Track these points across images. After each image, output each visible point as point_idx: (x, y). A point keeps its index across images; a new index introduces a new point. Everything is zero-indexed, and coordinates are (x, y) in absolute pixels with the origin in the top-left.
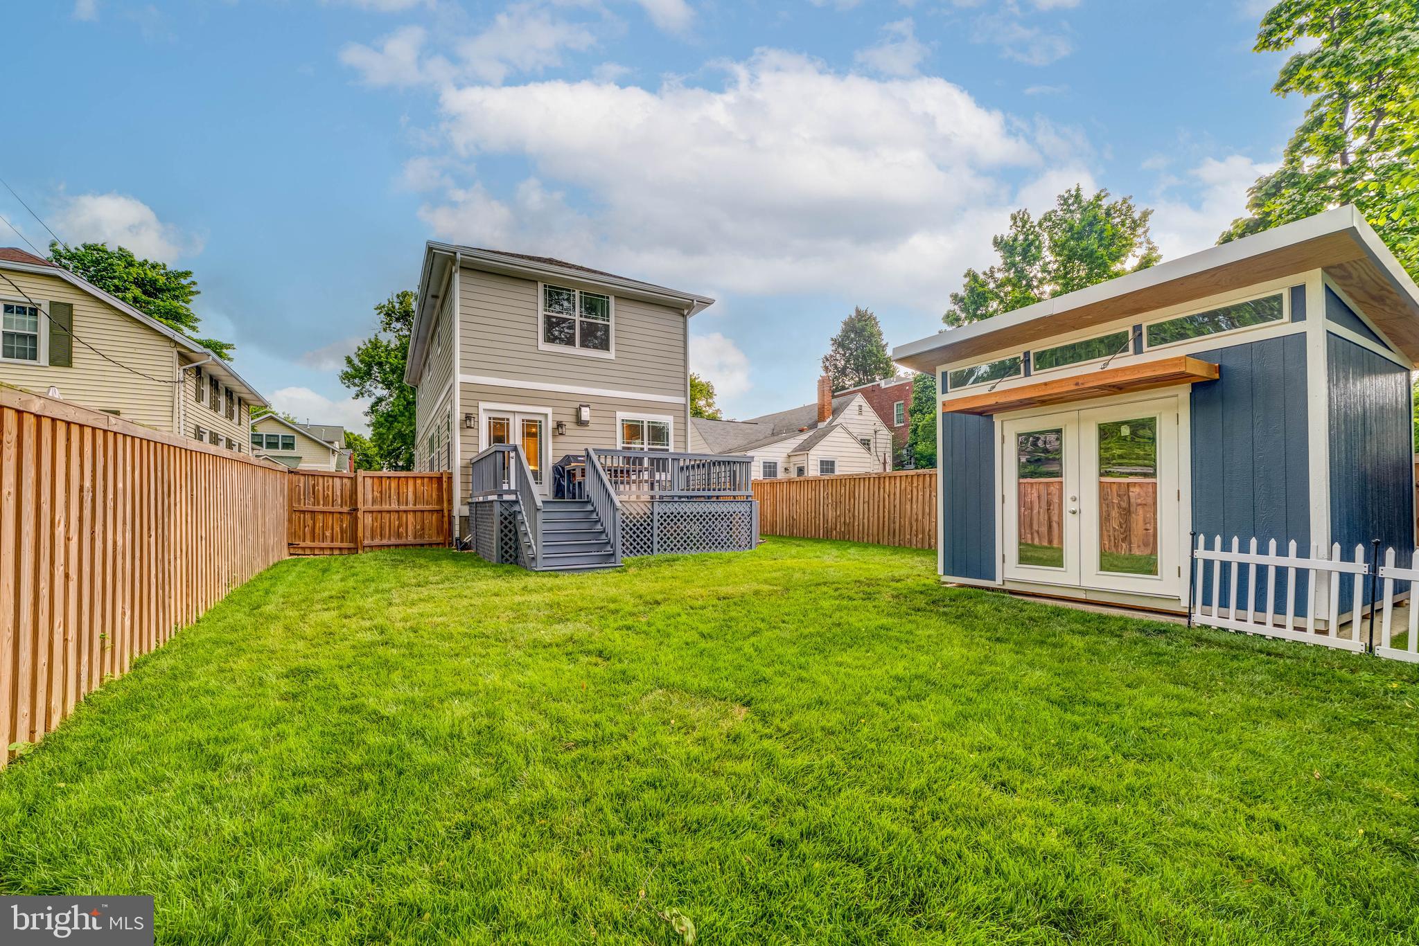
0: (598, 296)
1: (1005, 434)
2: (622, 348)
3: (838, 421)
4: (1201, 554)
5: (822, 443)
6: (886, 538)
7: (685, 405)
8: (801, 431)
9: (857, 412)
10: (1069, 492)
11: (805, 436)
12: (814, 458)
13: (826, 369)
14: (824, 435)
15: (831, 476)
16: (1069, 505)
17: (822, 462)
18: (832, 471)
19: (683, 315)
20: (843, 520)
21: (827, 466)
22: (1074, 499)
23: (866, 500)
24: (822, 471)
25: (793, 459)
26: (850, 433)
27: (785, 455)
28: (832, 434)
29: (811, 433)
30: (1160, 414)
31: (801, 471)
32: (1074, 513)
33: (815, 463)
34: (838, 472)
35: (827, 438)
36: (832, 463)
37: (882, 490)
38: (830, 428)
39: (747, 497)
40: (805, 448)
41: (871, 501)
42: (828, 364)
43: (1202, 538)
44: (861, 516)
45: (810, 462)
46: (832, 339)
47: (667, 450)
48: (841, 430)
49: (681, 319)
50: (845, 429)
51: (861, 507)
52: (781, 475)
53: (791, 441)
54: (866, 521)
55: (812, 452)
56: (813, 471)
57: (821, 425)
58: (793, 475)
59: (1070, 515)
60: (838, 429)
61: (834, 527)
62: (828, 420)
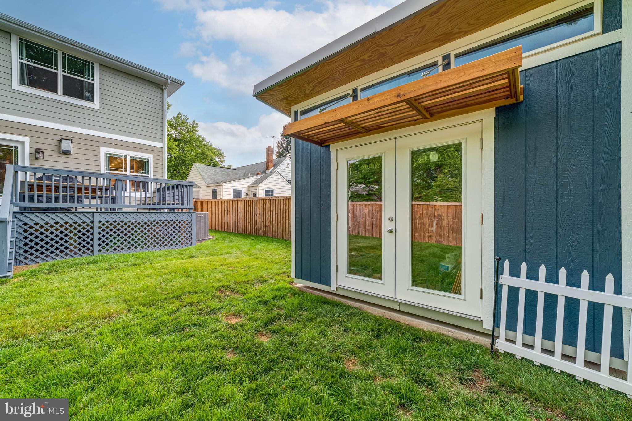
0: (86, 61)
1: (338, 161)
2: (105, 101)
3: (276, 170)
4: (506, 280)
5: (266, 180)
6: (287, 235)
7: (163, 148)
8: (257, 174)
9: (287, 166)
10: (387, 213)
11: (258, 177)
12: (262, 188)
13: (279, 147)
14: (268, 177)
15: (271, 198)
16: (387, 225)
17: (266, 191)
18: (272, 195)
19: (162, 89)
20: (264, 224)
21: (269, 193)
22: (391, 220)
23: (277, 212)
24: (266, 195)
25: (251, 189)
26: (282, 176)
27: (247, 186)
28: (272, 176)
29: (262, 175)
30: (466, 139)
31: (255, 195)
32: (391, 232)
33: (262, 191)
34: (275, 195)
35: (269, 178)
36: (272, 192)
37: (285, 207)
38: (272, 173)
39: (189, 209)
40: (258, 183)
41: (279, 213)
42: (279, 145)
43: (507, 264)
44: (274, 222)
45: (259, 191)
46: (281, 134)
47: (148, 177)
48: (277, 174)
49: (160, 91)
50: (279, 174)
51: (273, 217)
52: (243, 196)
53: (251, 179)
54: (276, 225)
55: (260, 185)
56: (261, 194)
57: (267, 172)
58: (251, 196)
59: (387, 234)
60: (276, 174)
61: (260, 228)
62: (271, 169)
